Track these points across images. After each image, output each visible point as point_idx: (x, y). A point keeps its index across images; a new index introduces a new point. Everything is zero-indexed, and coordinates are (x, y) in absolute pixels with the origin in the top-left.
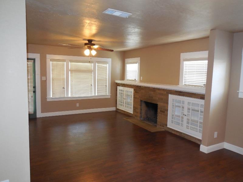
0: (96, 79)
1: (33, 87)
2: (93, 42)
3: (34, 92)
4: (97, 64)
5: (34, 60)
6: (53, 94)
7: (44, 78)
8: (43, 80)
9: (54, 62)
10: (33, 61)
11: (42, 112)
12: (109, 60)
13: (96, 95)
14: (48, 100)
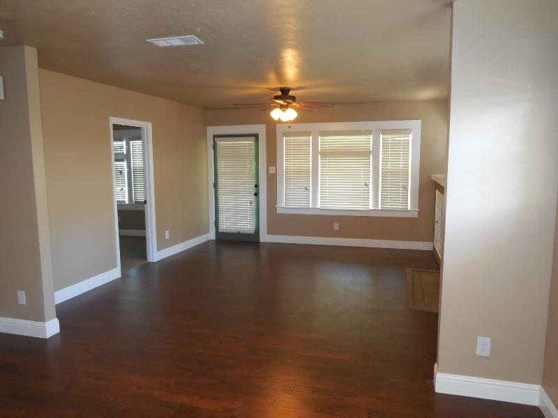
0: (381, 170)
1: (254, 186)
2: (291, 93)
3: (256, 194)
4: (381, 136)
5: (256, 136)
6: (287, 200)
7: (272, 170)
8: (270, 172)
9: (289, 138)
10: (253, 138)
11: (269, 233)
12: (416, 125)
13: (380, 208)
14: (279, 211)
